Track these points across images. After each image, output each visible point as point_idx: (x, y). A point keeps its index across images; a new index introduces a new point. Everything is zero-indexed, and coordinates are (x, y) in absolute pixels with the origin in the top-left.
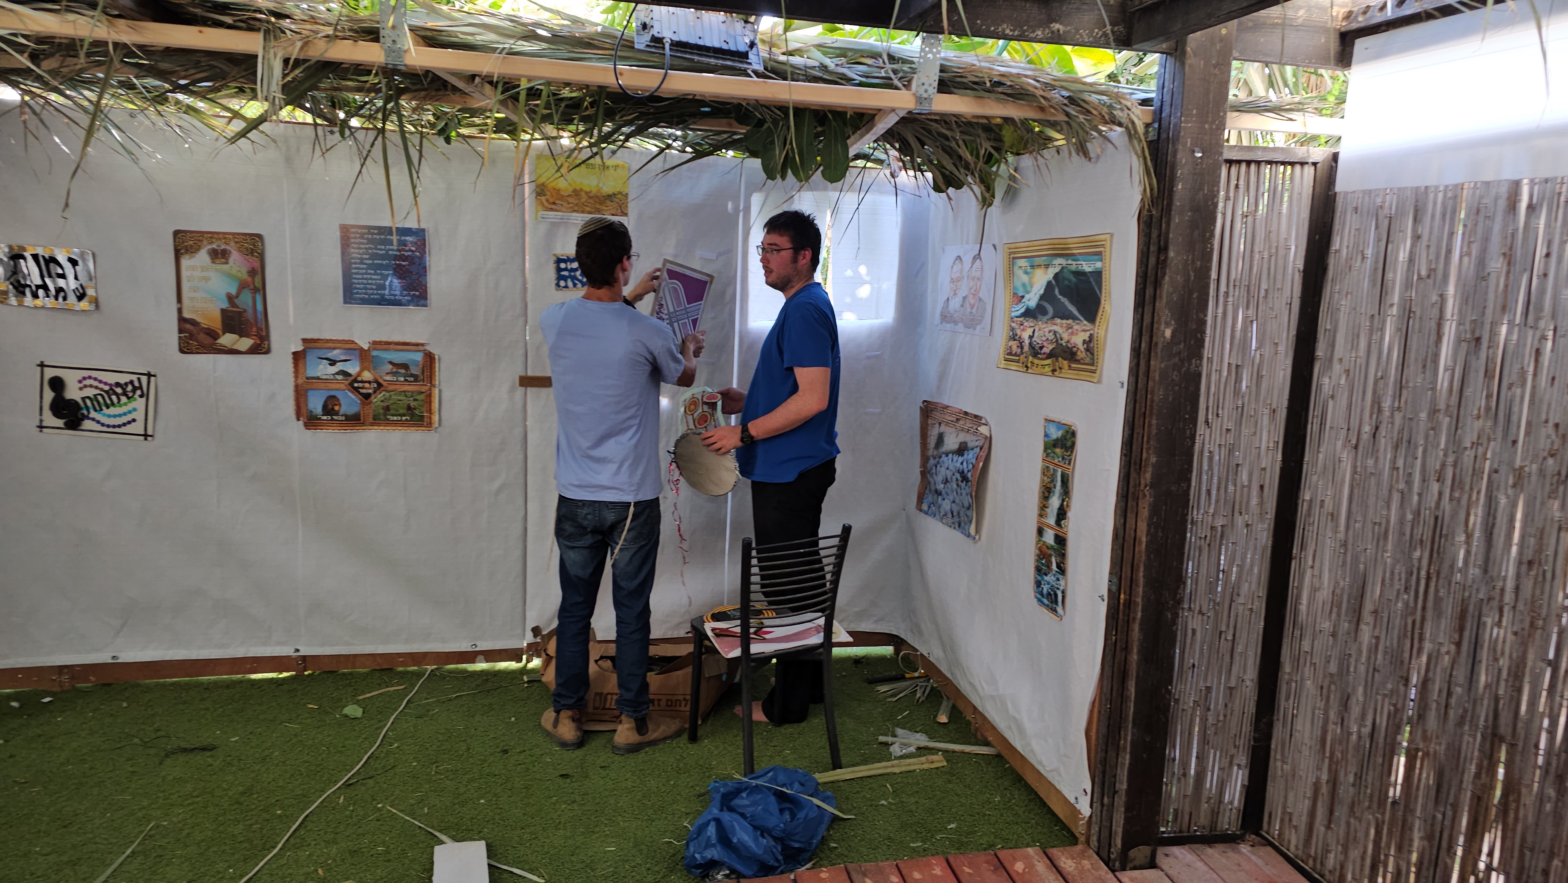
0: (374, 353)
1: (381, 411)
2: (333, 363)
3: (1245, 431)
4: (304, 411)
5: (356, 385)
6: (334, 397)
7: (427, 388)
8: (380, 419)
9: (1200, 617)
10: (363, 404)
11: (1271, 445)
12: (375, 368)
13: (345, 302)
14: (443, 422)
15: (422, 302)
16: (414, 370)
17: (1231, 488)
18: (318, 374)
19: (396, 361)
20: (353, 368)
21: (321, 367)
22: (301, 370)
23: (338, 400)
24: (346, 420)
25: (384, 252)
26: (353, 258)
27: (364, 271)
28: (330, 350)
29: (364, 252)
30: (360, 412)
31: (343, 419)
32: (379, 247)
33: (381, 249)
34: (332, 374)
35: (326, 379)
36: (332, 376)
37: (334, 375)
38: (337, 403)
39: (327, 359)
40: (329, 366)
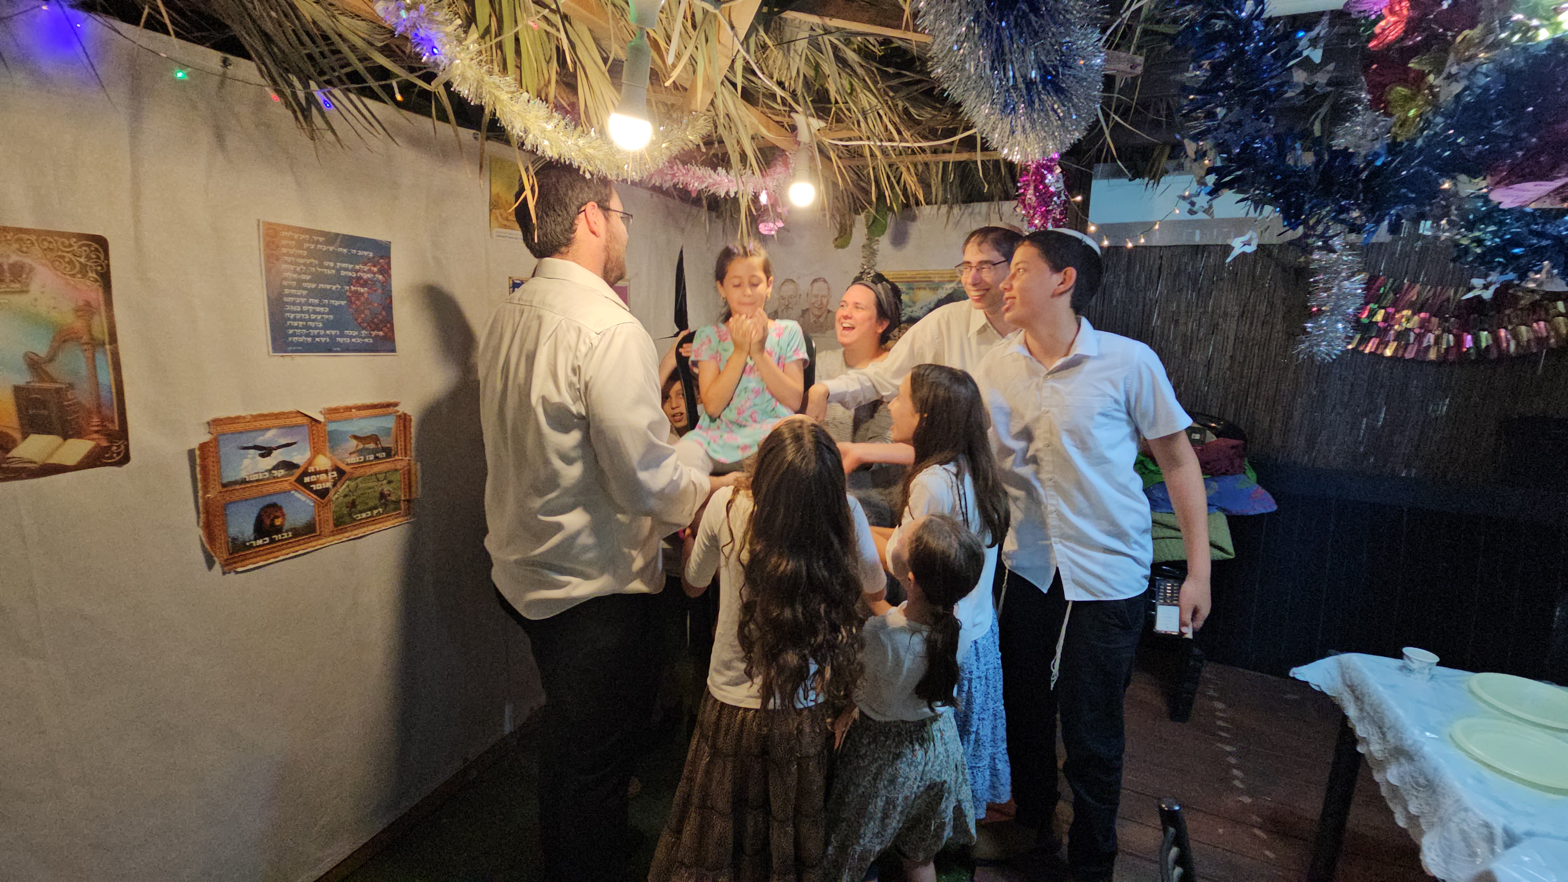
0: (332, 427)
1: (347, 510)
2: (266, 452)
4: (220, 543)
5: (307, 480)
6: (274, 506)
7: (401, 464)
8: (344, 521)
10: (318, 505)
12: (333, 449)
13: (275, 350)
15: (389, 346)
18: (243, 475)
20: (300, 456)
21: (246, 462)
22: (212, 474)
23: (280, 508)
24: (295, 535)
25: (334, 271)
26: (285, 279)
27: (303, 300)
28: (260, 433)
29: (301, 269)
30: (314, 518)
31: (290, 535)
32: (326, 263)
33: (328, 267)
34: (266, 471)
35: (257, 481)
36: (267, 474)
37: (270, 471)
38: (278, 514)
39: (256, 447)
40: (260, 458)
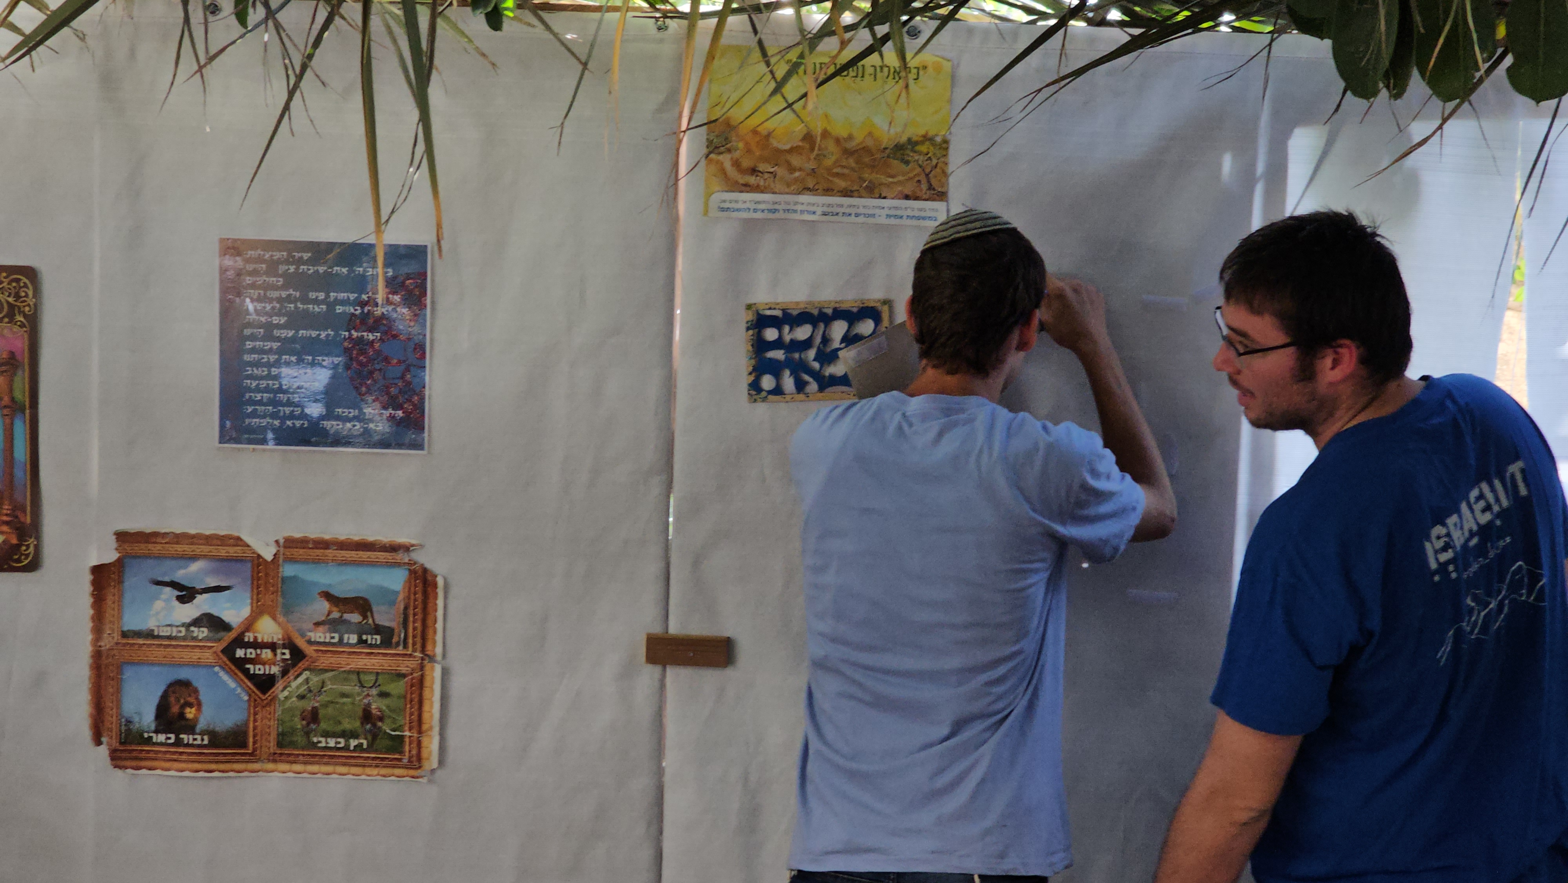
0: (288, 570)
1: (299, 724)
2: (187, 594)
4: (111, 720)
5: (240, 653)
6: (185, 684)
7: (412, 664)
8: (293, 744)
10: (254, 703)
12: (288, 611)
13: (224, 437)
14: (451, 756)
15: (411, 436)
16: (385, 617)
18: (151, 624)
19: (337, 592)
20: (233, 611)
21: (159, 604)
22: (110, 613)
23: (196, 691)
24: (213, 744)
25: (324, 307)
26: (249, 325)
27: (273, 358)
28: (182, 563)
29: (273, 308)
30: (246, 724)
31: (206, 742)
32: (312, 295)
33: (316, 302)
34: (183, 625)
35: (169, 638)
36: (183, 629)
37: (188, 626)
38: (191, 700)
39: (174, 585)
40: (177, 603)
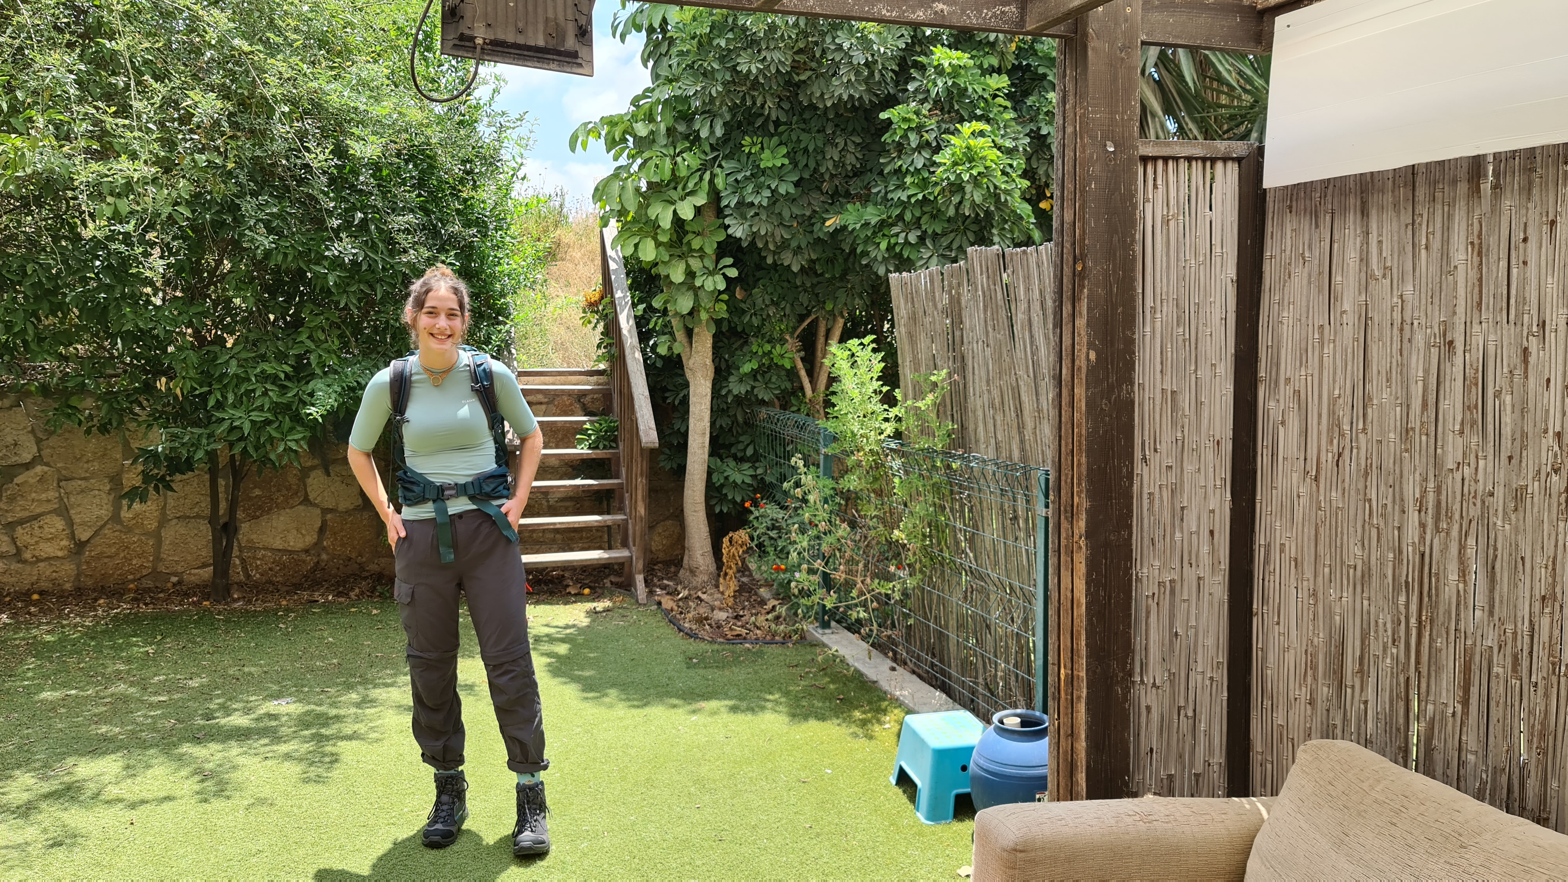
3: (1189, 468)
9: (1154, 690)
11: (1218, 483)
17: (1178, 535)
